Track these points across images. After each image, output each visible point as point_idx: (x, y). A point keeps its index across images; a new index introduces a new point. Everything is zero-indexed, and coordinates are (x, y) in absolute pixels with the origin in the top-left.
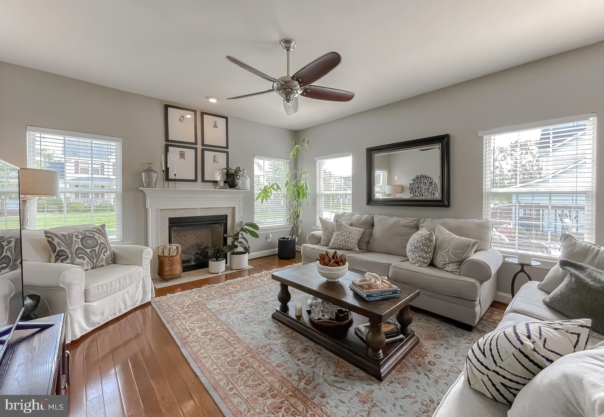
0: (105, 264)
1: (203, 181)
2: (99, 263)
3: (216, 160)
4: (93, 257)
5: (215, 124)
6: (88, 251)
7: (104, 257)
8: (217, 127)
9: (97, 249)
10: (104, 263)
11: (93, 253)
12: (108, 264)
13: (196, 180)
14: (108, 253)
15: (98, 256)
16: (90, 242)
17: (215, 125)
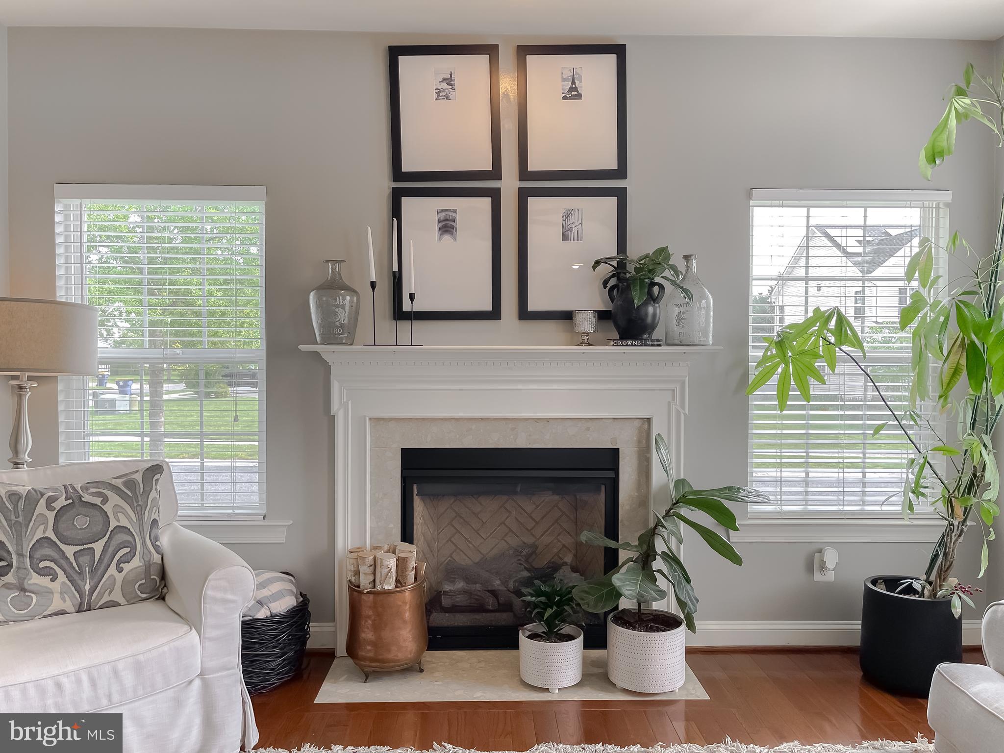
0: (122, 600)
1: (524, 314)
2: (101, 595)
3: (575, 230)
4: (81, 573)
5: (573, 83)
6: (69, 551)
7: (119, 577)
8: (579, 96)
9: (98, 547)
10: (117, 596)
11: (85, 560)
12: (132, 600)
13: (494, 314)
14: (136, 562)
15: (97, 570)
16: (81, 522)
17: (571, 90)
